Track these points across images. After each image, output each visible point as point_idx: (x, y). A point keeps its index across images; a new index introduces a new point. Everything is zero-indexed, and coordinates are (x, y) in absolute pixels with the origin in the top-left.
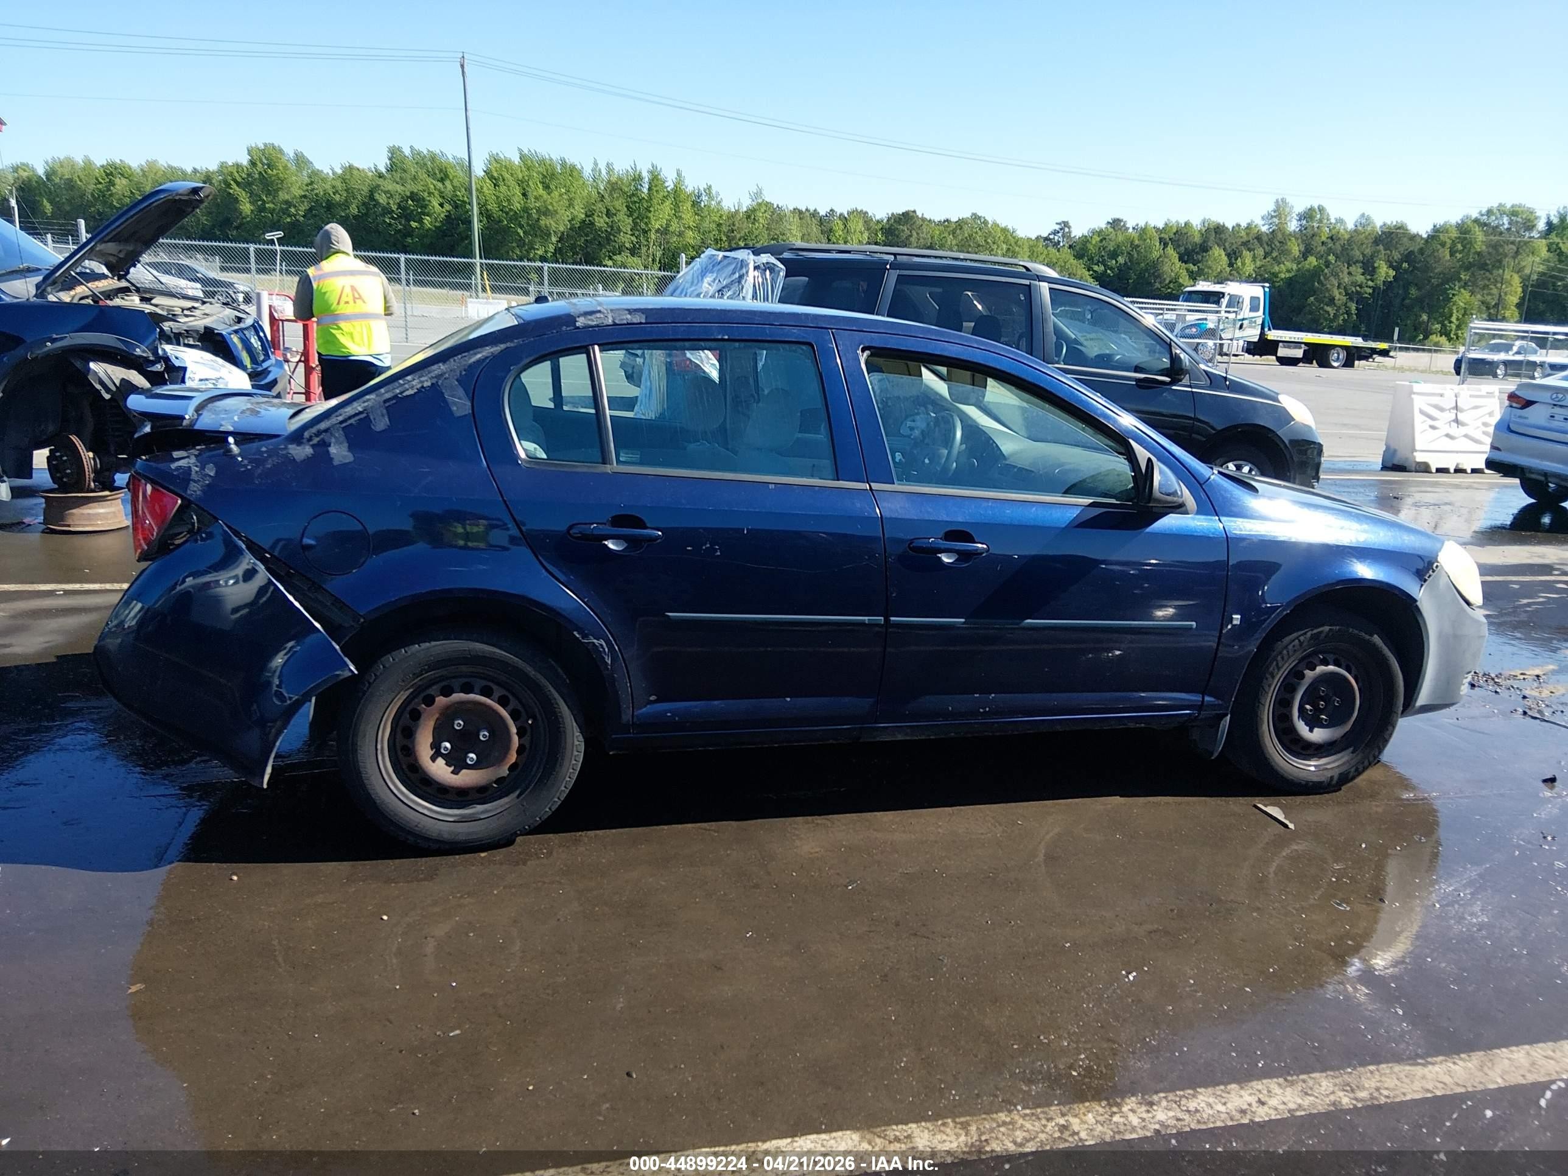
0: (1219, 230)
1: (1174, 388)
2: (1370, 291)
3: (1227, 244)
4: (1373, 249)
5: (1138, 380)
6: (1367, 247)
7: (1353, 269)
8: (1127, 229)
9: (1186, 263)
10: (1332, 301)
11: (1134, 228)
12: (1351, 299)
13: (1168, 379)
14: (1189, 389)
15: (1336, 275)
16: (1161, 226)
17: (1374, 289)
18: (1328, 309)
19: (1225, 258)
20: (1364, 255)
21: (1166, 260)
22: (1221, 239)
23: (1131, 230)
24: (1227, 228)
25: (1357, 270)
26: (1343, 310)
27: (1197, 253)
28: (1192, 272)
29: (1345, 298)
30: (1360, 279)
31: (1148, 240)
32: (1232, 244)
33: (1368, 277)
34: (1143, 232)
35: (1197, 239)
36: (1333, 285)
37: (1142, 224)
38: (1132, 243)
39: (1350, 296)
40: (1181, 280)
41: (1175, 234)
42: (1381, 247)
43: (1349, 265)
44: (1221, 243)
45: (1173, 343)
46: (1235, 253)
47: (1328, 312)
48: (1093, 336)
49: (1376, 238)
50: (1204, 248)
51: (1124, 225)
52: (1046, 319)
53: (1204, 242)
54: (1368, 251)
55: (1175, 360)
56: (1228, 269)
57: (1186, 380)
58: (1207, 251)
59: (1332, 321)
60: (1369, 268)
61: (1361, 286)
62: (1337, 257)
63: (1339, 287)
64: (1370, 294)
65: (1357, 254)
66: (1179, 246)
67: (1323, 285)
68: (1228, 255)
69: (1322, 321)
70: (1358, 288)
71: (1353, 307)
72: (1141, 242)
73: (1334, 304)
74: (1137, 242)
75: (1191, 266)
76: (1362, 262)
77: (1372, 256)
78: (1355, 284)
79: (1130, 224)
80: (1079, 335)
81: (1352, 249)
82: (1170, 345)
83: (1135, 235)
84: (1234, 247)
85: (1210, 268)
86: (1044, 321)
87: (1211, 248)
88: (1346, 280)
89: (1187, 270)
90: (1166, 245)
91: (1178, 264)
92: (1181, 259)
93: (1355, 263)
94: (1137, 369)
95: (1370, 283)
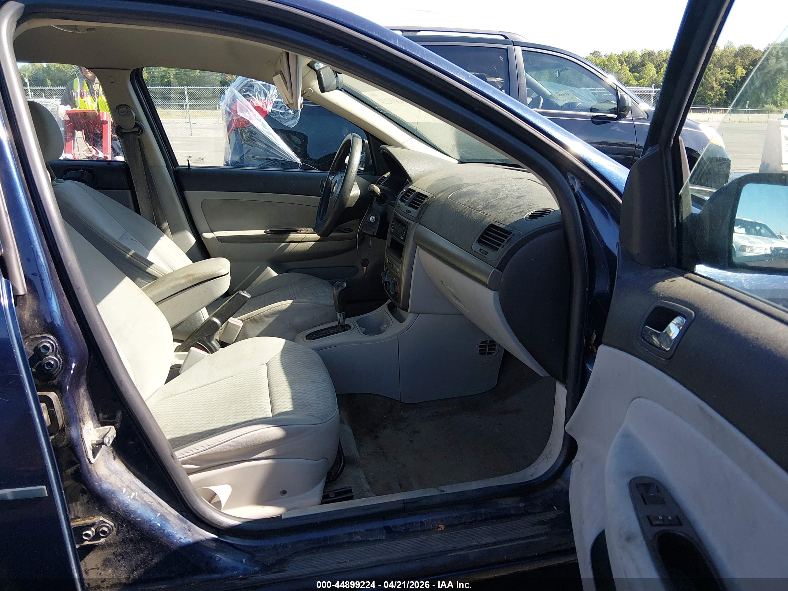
0: (650, 54)
1: (620, 122)
2: (733, 82)
3: (655, 61)
4: (734, 59)
5: (593, 118)
6: (731, 59)
7: (723, 71)
8: (601, 56)
9: (633, 72)
10: (712, 88)
11: (605, 56)
12: (723, 87)
13: (615, 116)
14: (632, 123)
15: (714, 74)
16: (619, 53)
17: (735, 81)
18: (710, 93)
19: (654, 70)
20: (729, 63)
21: (623, 72)
22: (652, 59)
23: (603, 57)
24: (655, 53)
25: (726, 71)
26: (718, 93)
27: (639, 67)
28: (637, 77)
29: (719, 87)
30: (727, 76)
31: (613, 62)
32: (658, 61)
33: (732, 75)
34: (610, 58)
35: (639, 59)
36: (713, 80)
37: (609, 53)
38: (604, 63)
39: (722, 85)
40: (631, 82)
41: (627, 57)
42: (739, 58)
43: (721, 69)
44: (652, 61)
45: (618, 88)
46: (659, 66)
47: (710, 95)
48: (563, 92)
49: (736, 53)
50: (643, 64)
51: (599, 55)
52: (520, 74)
53: (643, 61)
54: (731, 61)
55: (620, 101)
56: (656, 75)
57: (629, 116)
58: (645, 65)
59: (712, 99)
60: (732, 70)
61: (728, 80)
62: (714, 65)
63: (716, 81)
64: (733, 84)
65: (725, 62)
66: (629, 64)
67: (707, 80)
68: (656, 67)
69: (706, 100)
70: (726, 81)
71: (724, 91)
72: (609, 63)
73: (713, 90)
74: (607, 63)
75: (636, 74)
76: (728, 67)
77: (734, 63)
78: (724, 79)
79: (603, 54)
80: (554, 92)
81: (723, 60)
82: (616, 90)
83: (606, 59)
84: (659, 63)
85: (646, 74)
86: (518, 75)
87: (646, 64)
88: (720, 77)
89: (634, 76)
90: (622, 64)
91: (629, 73)
92: (630, 71)
93: (724, 68)
94: (592, 110)
95: (733, 78)
